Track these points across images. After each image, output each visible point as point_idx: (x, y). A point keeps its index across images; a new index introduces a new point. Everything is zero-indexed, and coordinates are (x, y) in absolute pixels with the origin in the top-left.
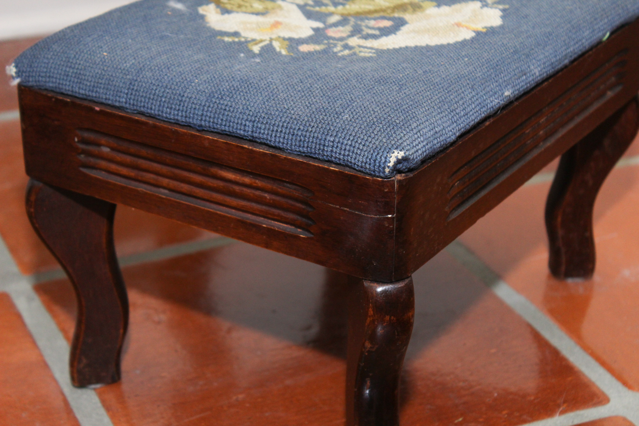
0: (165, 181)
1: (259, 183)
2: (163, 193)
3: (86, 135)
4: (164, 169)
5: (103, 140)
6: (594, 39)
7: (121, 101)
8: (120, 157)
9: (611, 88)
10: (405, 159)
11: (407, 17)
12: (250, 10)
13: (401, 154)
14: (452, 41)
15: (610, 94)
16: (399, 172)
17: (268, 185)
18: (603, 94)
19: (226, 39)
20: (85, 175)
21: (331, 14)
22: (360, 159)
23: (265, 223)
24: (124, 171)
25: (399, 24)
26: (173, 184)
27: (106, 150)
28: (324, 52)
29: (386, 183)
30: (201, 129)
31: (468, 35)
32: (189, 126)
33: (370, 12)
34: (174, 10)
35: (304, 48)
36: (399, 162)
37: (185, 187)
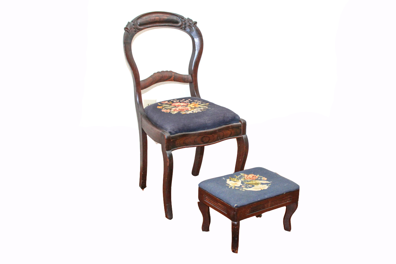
0: (213, 203)
1: (222, 206)
2: (212, 205)
3: (205, 195)
4: (213, 202)
5: (207, 196)
6: (282, 193)
7: (209, 191)
8: (208, 199)
9: (288, 201)
10: (237, 206)
11: (255, 185)
12: (234, 181)
13: (236, 205)
14: (257, 190)
15: (288, 202)
16: (236, 207)
17: (224, 206)
18: (287, 201)
19: (227, 185)
20: (204, 201)
21: (245, 183)
22: (232, 205)
23: (223, 211)
24: (209, 201)
25: (253, 186)
26: (214, 204)
27: (207, 198)
28: (238, 189)
29: (234, 208)
30: (217, 197)
31: (260, 190)
32: (215, 196)
33: (250, 184)
34: (223, 179)
35: (236, 188)
36: (236, 206)
37: (215, 205)
